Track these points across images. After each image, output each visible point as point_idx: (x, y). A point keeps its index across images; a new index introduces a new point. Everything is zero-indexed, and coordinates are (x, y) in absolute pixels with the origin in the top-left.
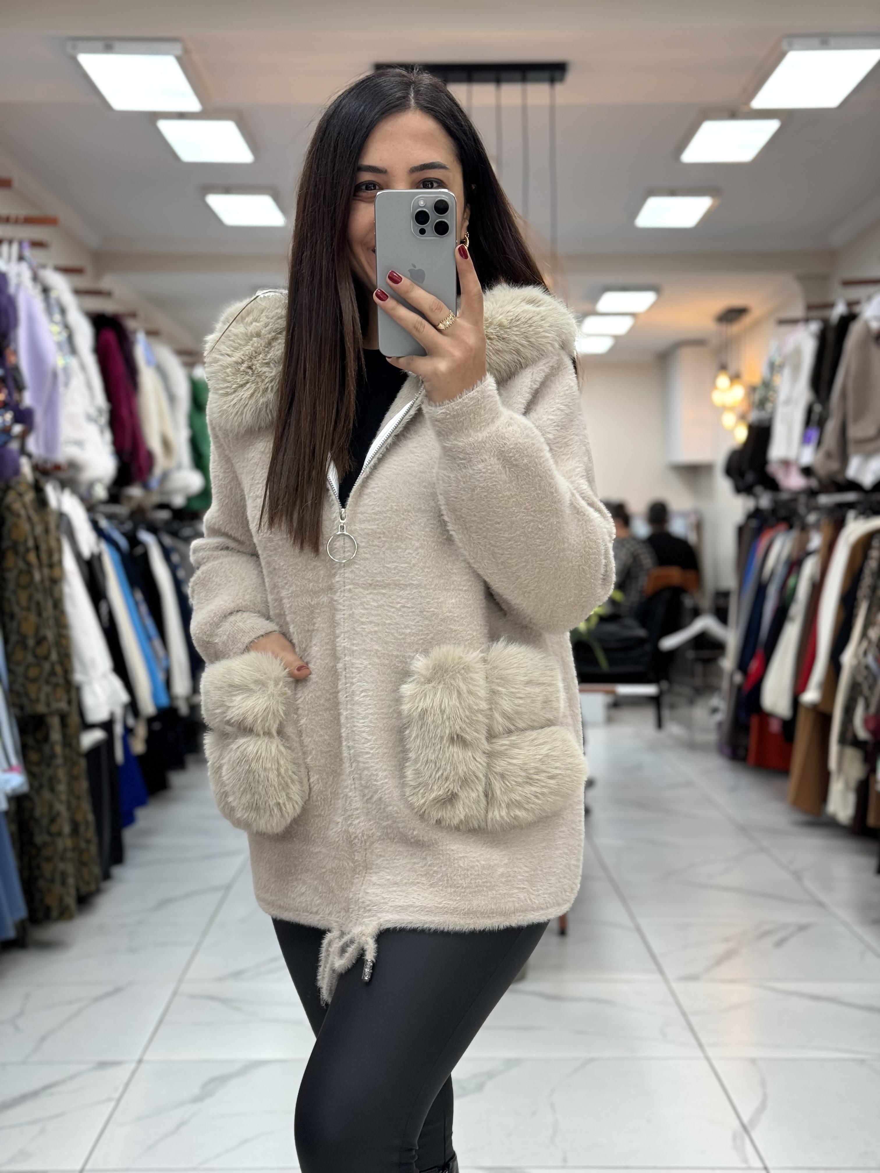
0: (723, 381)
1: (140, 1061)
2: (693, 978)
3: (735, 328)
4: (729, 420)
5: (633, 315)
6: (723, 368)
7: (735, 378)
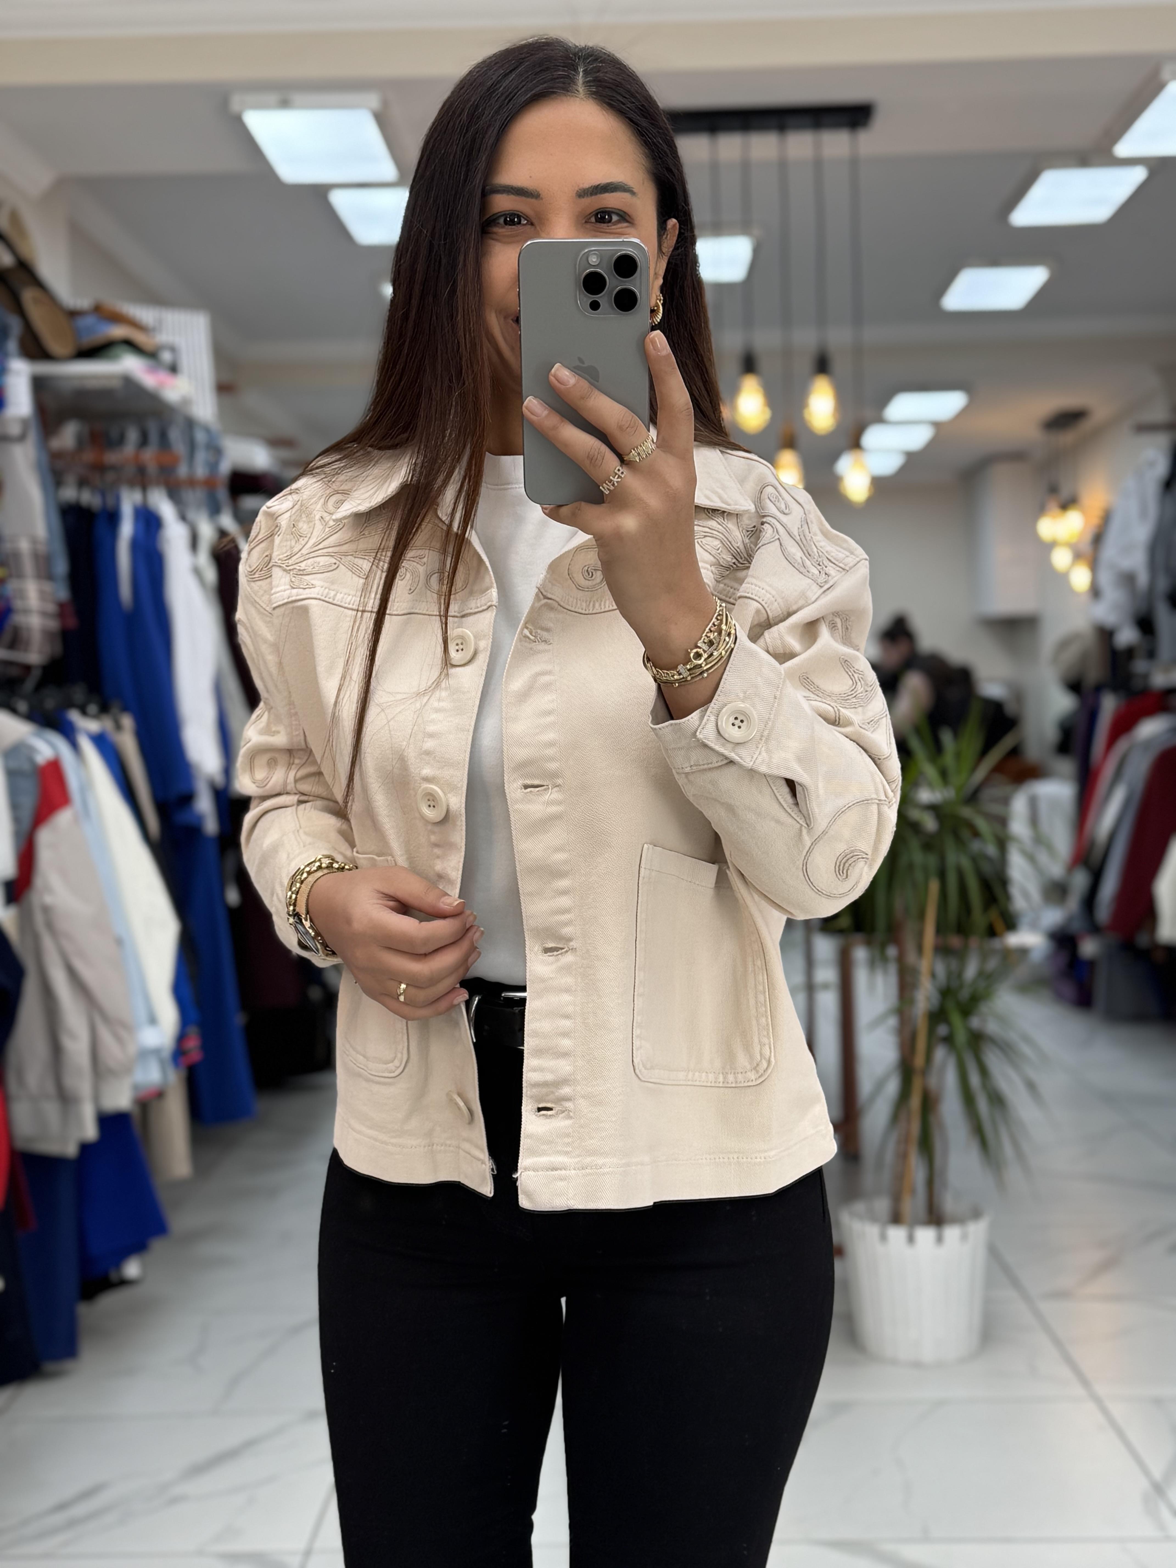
2: (1063, 1295)
3: (1067, 438)
4: (1062, 558)
5: (937, 424)
6: (1053, 490)
7: (1068, 505)
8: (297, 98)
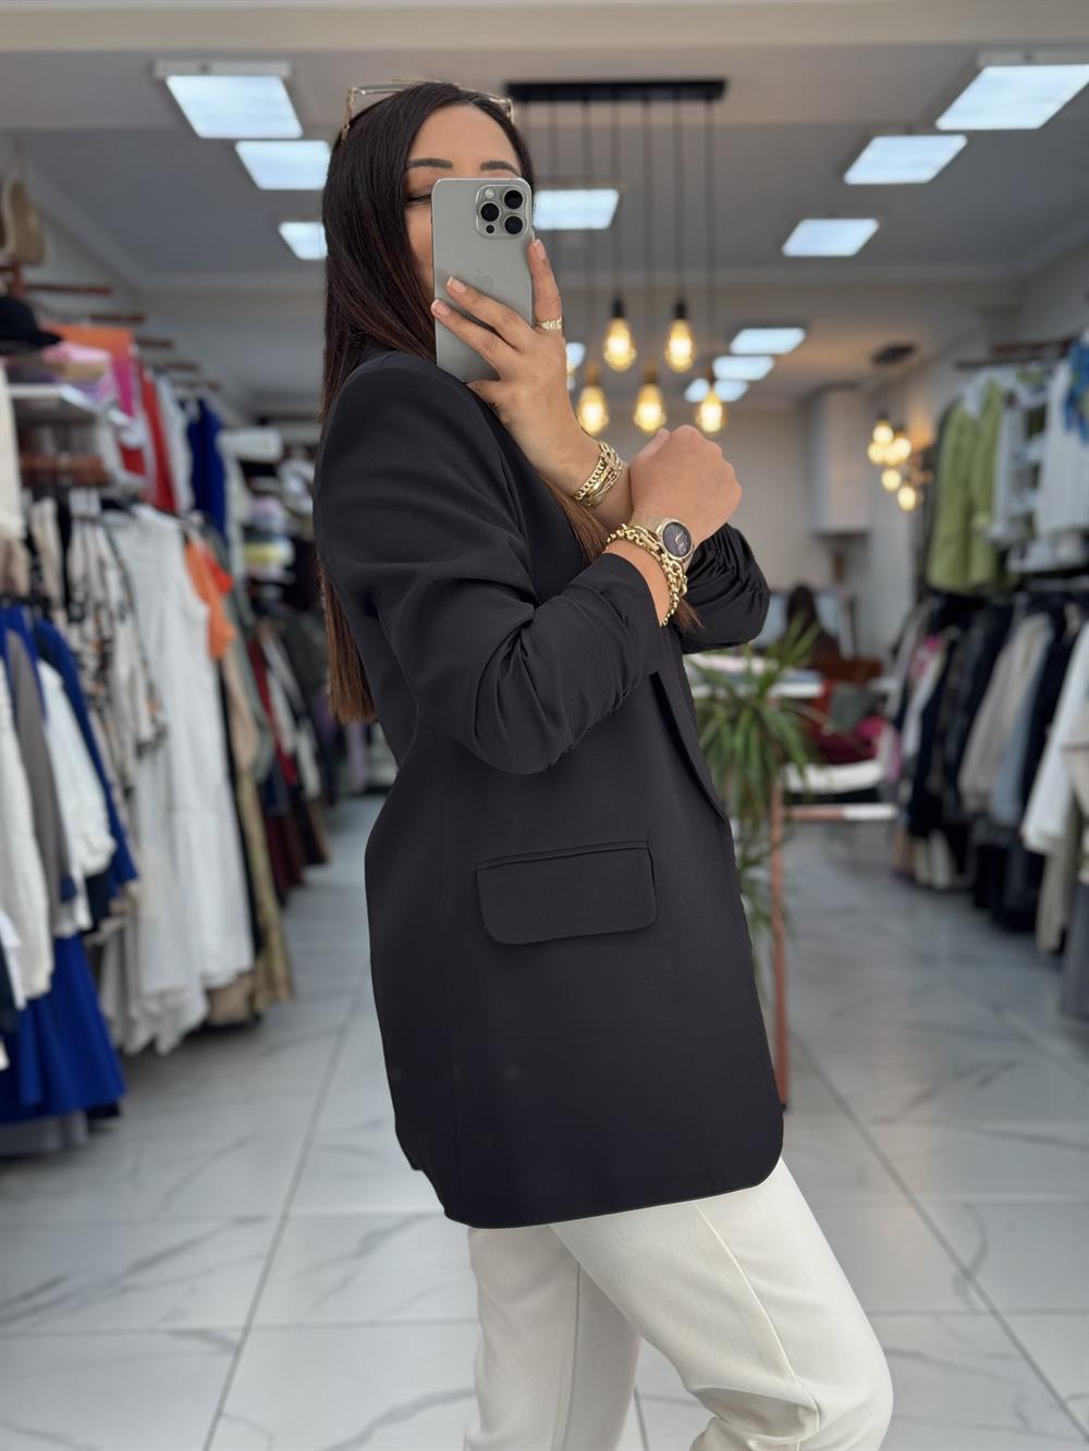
0: (883, 433)
1: (285, 1217)
2: (888, 1121)
3: (895, 370)
4: (891, 480)
5: (775, 357)
6: (883, 417)
7: (899, 430)
8: (215, 66)
